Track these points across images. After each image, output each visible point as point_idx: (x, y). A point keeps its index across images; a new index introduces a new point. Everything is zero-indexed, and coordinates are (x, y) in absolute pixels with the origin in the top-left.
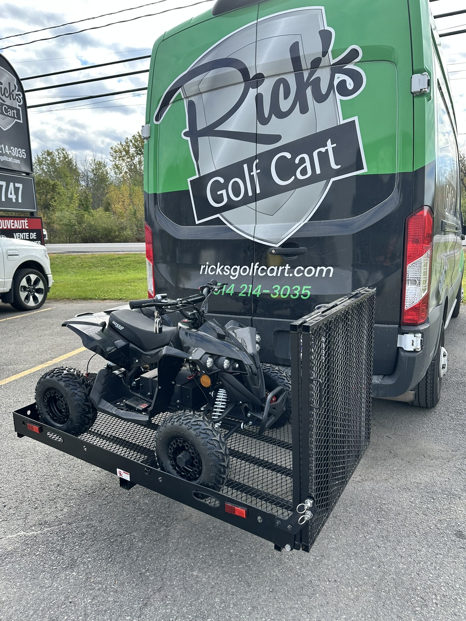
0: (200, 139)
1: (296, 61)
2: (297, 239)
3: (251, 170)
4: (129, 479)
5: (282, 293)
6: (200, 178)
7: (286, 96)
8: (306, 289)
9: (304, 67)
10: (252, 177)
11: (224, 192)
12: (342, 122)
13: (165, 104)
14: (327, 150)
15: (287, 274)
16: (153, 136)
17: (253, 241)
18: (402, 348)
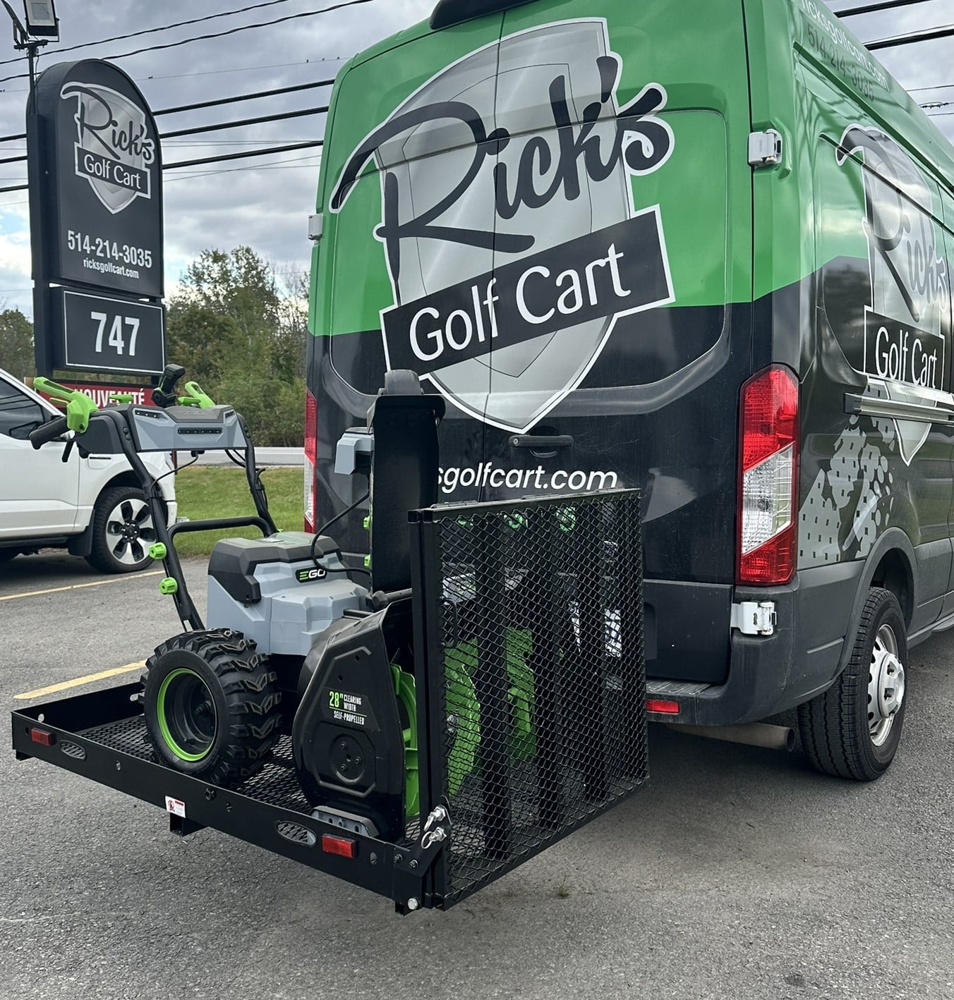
0: (403, 242)
1: (560, 108)
2: (557, 419)
3: (483, 297)
4: (183, 815)
6: (402, 309)
7: (544, 170)
9: (573, 119)
10: (484, 309)
11: (438, 334)
12: (634, 214)
13: (349, 179)
14: (608, 263)
15: (539, 484)
16: (326, 235)
17: (484, 423)
18: (738, 629)
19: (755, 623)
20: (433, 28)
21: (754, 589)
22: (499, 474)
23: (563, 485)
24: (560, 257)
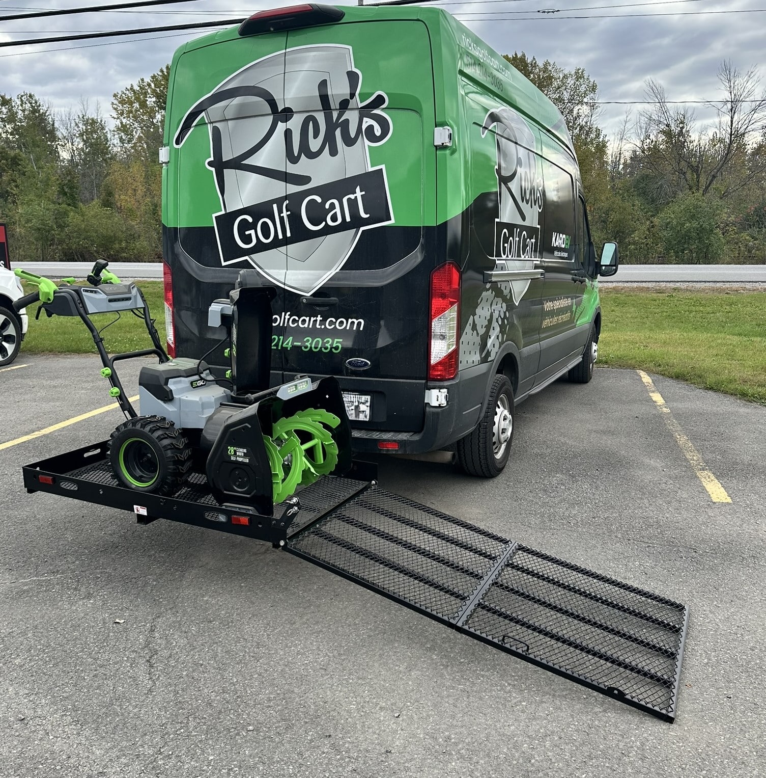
0: (226, 172)
1: (324, 99)
2: (328, 288)
3: (280, 211)
5: (313, 346)
6: (227, 214)
7: (316, 136)
8: (337, 342)
9: (333, 107)
10: (282, 219)
11: (252, 232)
12: (371, 169)
13: (187, 126)
14: (356, 197)
15: (319, 325)
16: (172, 161)
17: (284, 289)
18: (429, 404)
19: (437, 400)
20: (240, 35)
21: (437, 382)
22: (294, 319)
23: (333, 326)
24: (327, 191)
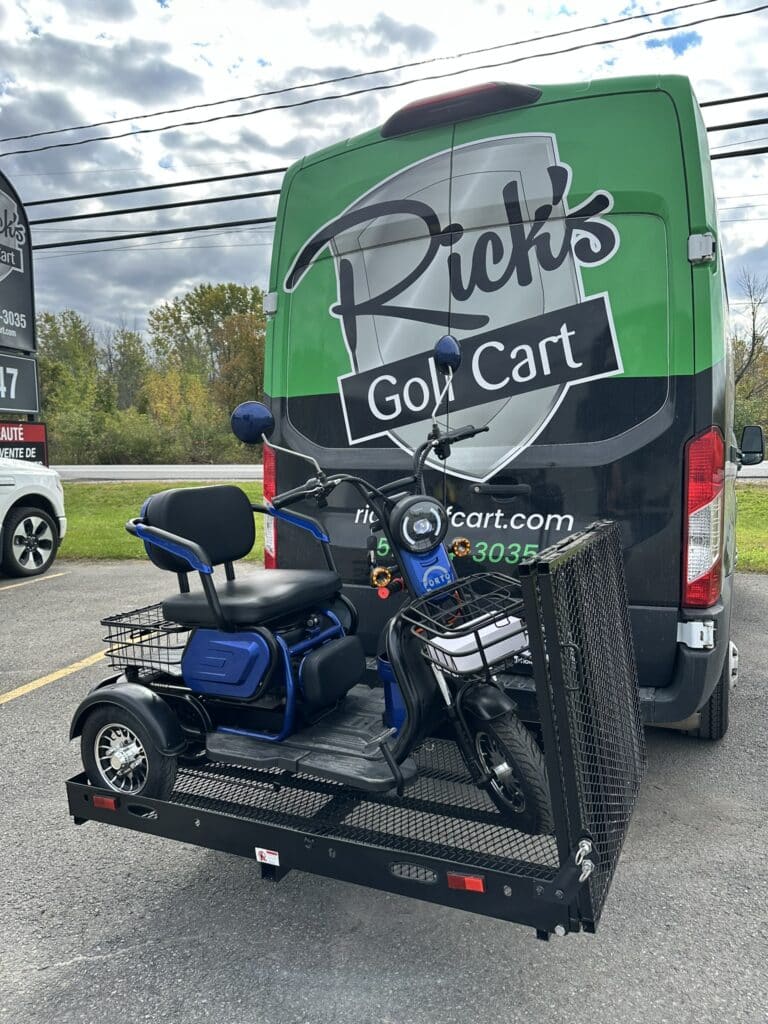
0: (360, 318)
1: (513, 209)
2: (515, 470)
4: (277, 863)
5: (491, 554)
6: (358, 377)
7: (497, 258)
8: (530, 549)
9: (525, 217)
11: (396, 398)
12: (585, 299)
13: (303, 262)
14: (560, 340)
15: (499, 524)
16: (282, 311)
18: (685, 644)
19: (702, 639)
20: (384, 136)
21: (697, 611)
22: (459, 516)
23: (522, 526)
24: (512, 334)
